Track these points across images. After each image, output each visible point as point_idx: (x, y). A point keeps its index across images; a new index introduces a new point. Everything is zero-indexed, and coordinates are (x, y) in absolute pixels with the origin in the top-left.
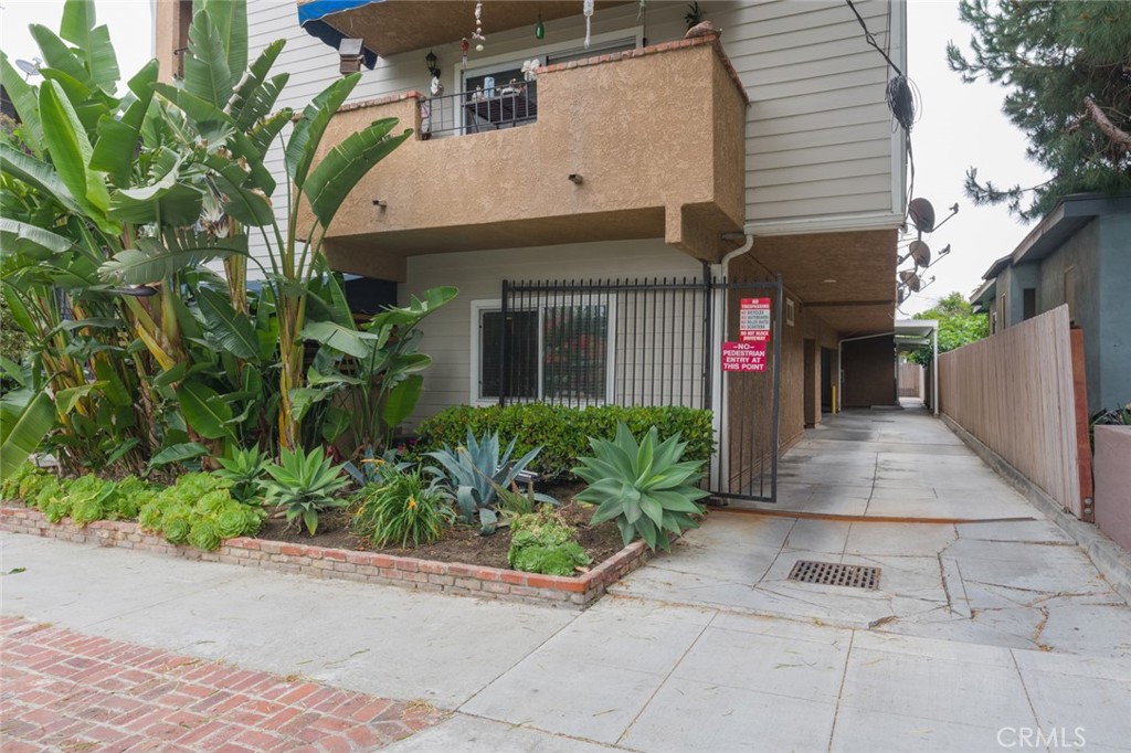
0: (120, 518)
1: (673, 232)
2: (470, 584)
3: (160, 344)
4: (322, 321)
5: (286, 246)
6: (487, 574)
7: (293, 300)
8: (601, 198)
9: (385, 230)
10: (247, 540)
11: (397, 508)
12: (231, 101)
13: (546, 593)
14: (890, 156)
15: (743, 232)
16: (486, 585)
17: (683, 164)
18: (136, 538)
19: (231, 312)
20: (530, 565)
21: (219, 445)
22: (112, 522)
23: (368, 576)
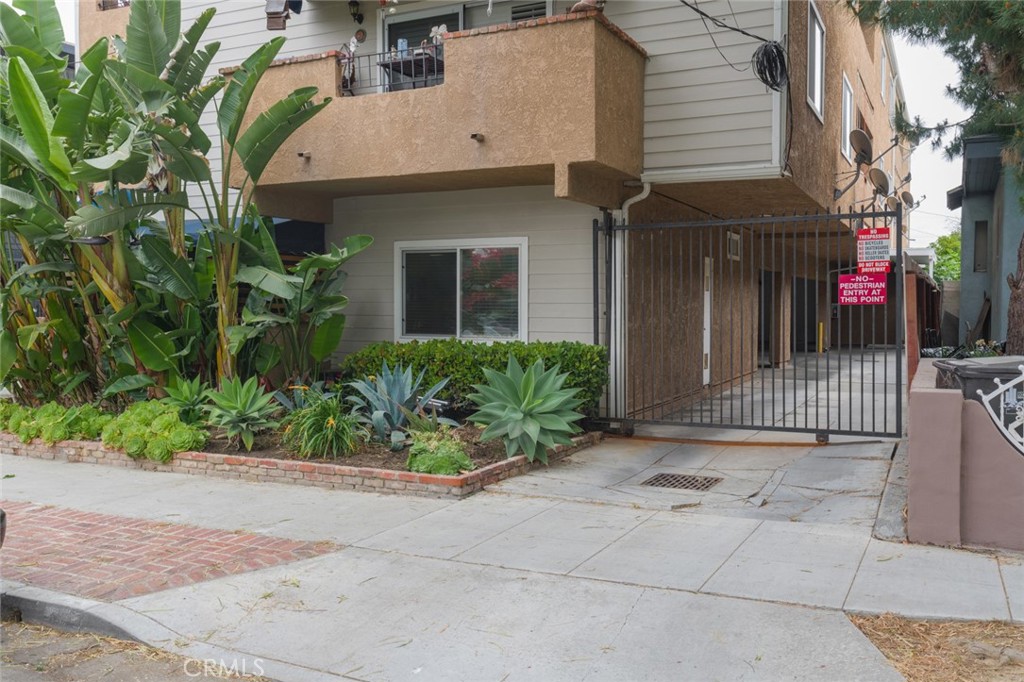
0: (83, 439)
1: (561, 188)
2: (375, 483)
3: (111, 287)
4: (254, 266)
5: (220, 198)
6: (388, 475)
7: (228, 247)
8: (500, 155)
9: (310, 180)
10: (194, 453)
11: (318, 427)
12: (168, 65)
13: (433, 488)
14: (771, 111)
15: (640, 180)
16: (387, 483)
17: (570, 127)
18: (99, 454)
19: (172, 257)
20: (422, 468)
21: (164, 377)
22: (77, 442)
23: (295, 479)
